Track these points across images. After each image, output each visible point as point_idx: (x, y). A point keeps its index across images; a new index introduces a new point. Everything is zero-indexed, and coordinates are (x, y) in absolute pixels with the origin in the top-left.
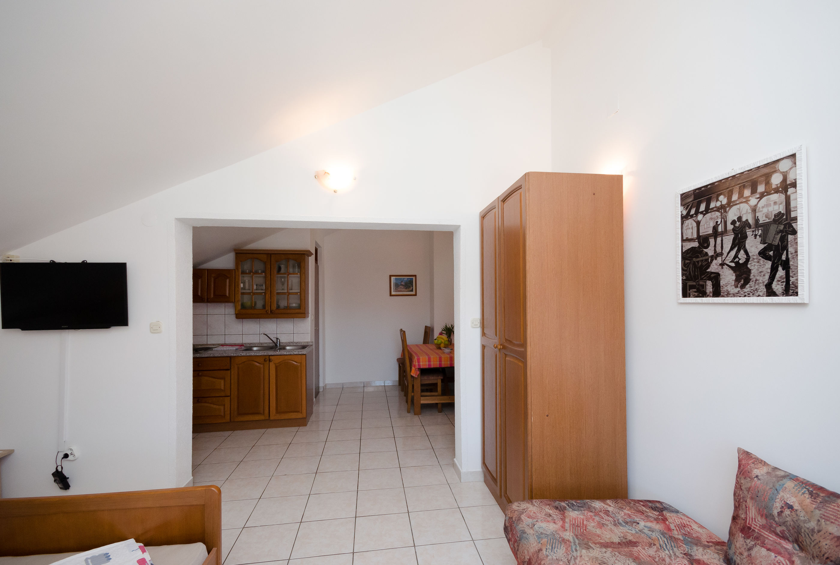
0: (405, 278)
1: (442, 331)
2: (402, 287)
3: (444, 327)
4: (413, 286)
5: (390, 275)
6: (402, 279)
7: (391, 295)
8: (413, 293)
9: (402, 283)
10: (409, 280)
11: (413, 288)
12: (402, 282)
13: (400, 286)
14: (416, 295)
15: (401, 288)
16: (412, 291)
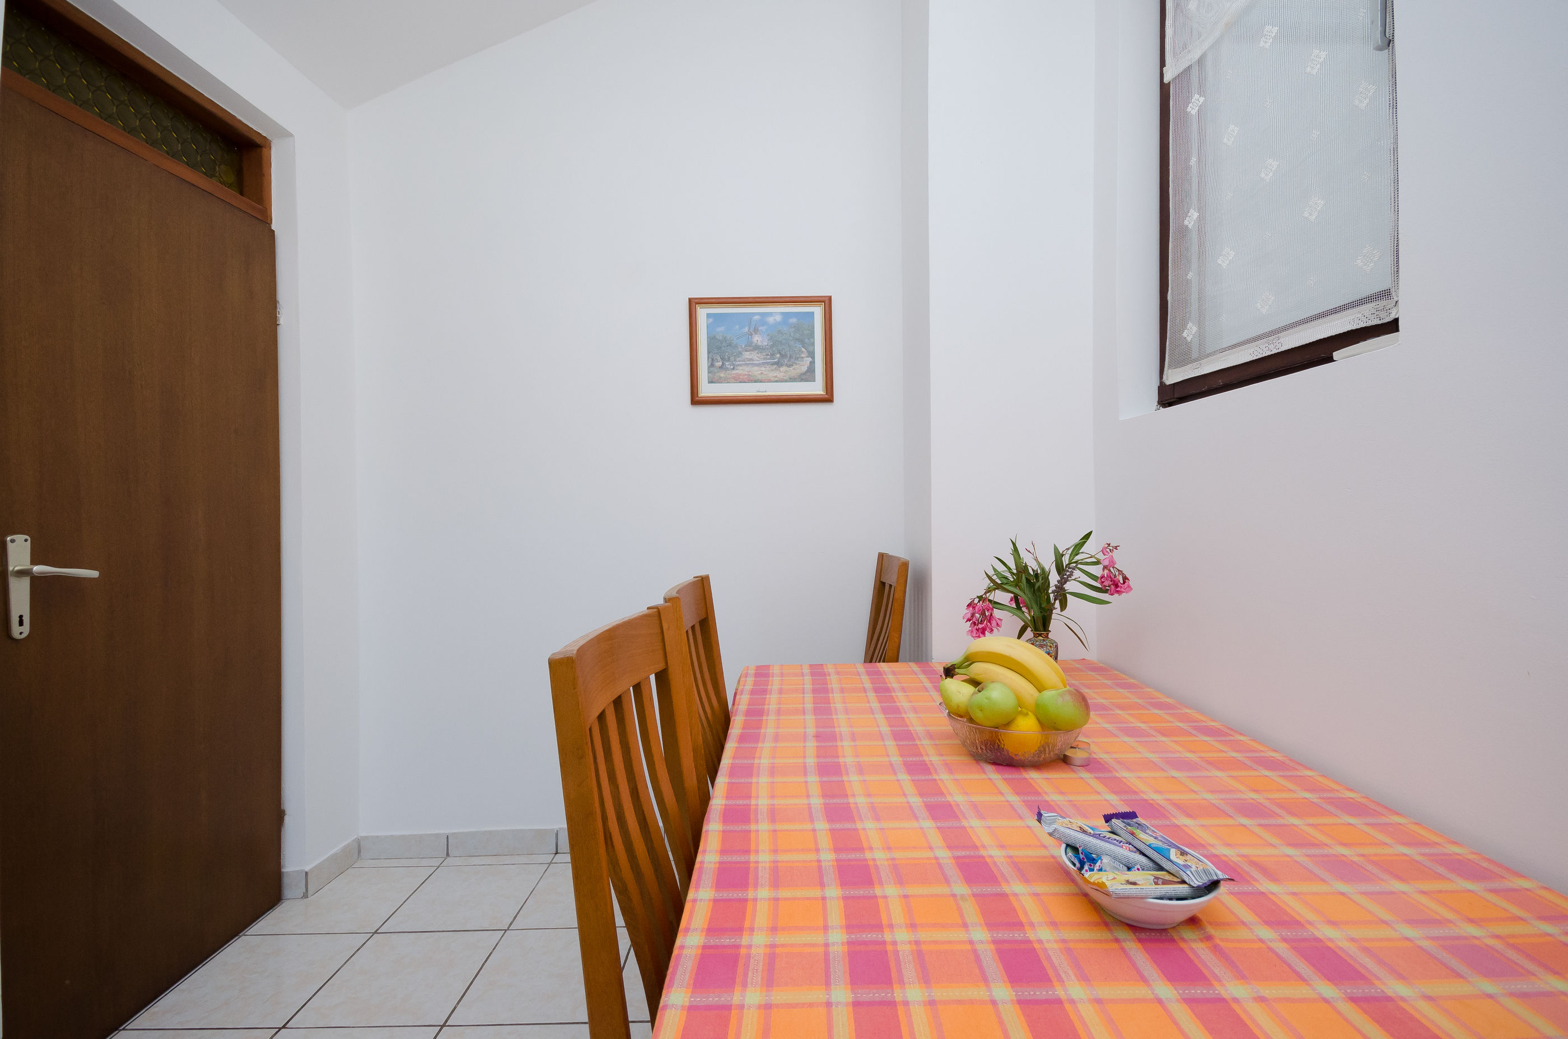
0: (770, 314)
1: (989, 590)
2: (754, 356)
3: (1001, 568)
4: (812, 355)
5: (690, 300)
6: (757, 317)
7: (696, 401)
8: (817, 388)
9: (757, 339)
10: (794, 320)
11: (813, 363)
12: (756, 331)
13: (747, 355)
14: (828, 398)
15: (750, 363)
16: (808, 376)
